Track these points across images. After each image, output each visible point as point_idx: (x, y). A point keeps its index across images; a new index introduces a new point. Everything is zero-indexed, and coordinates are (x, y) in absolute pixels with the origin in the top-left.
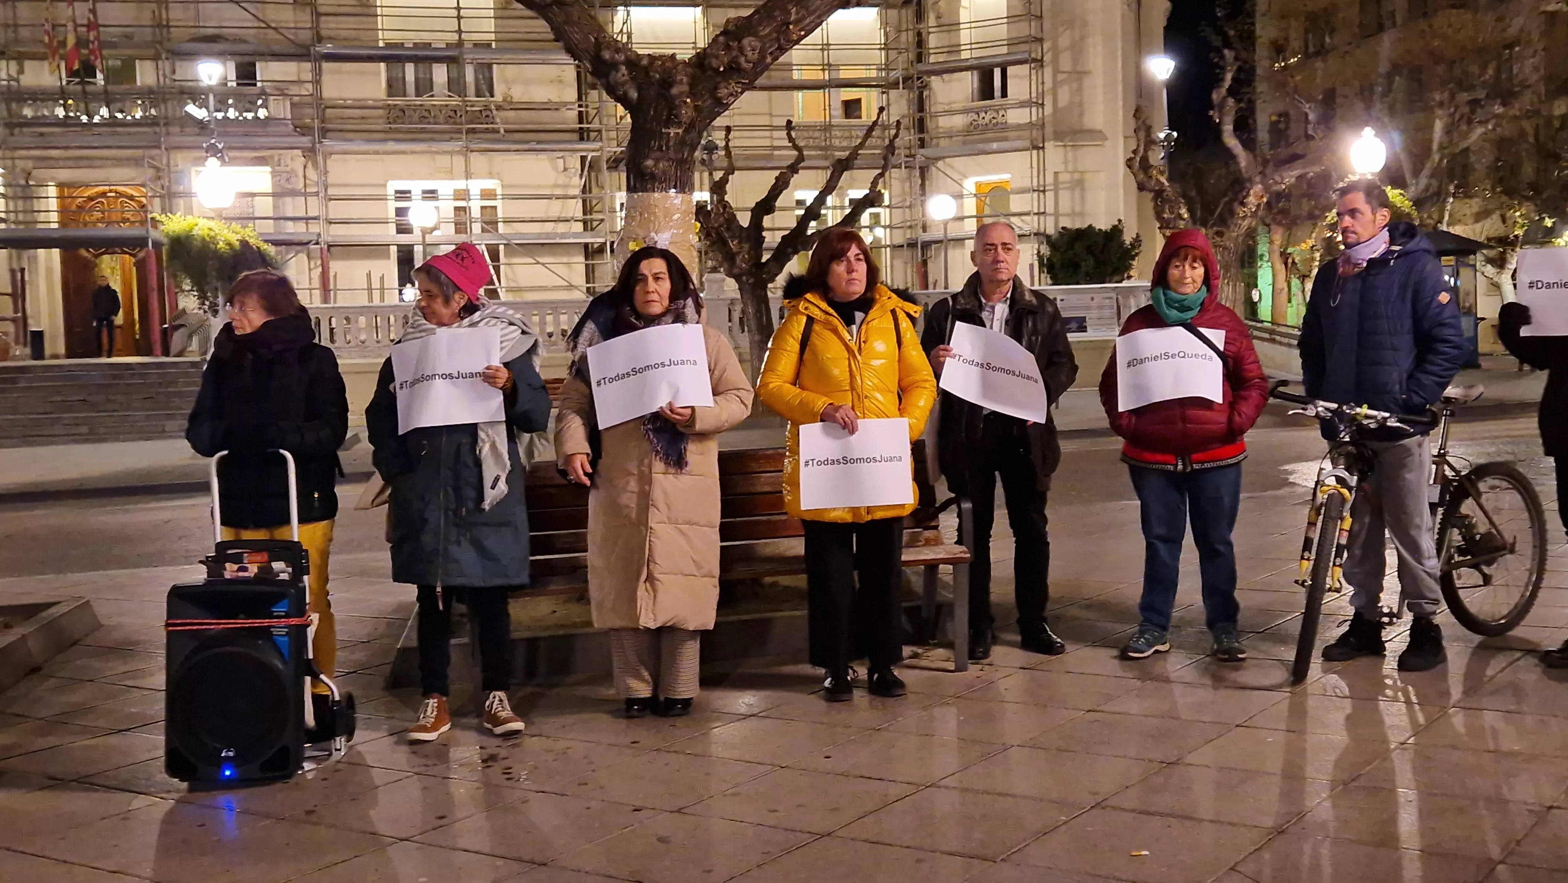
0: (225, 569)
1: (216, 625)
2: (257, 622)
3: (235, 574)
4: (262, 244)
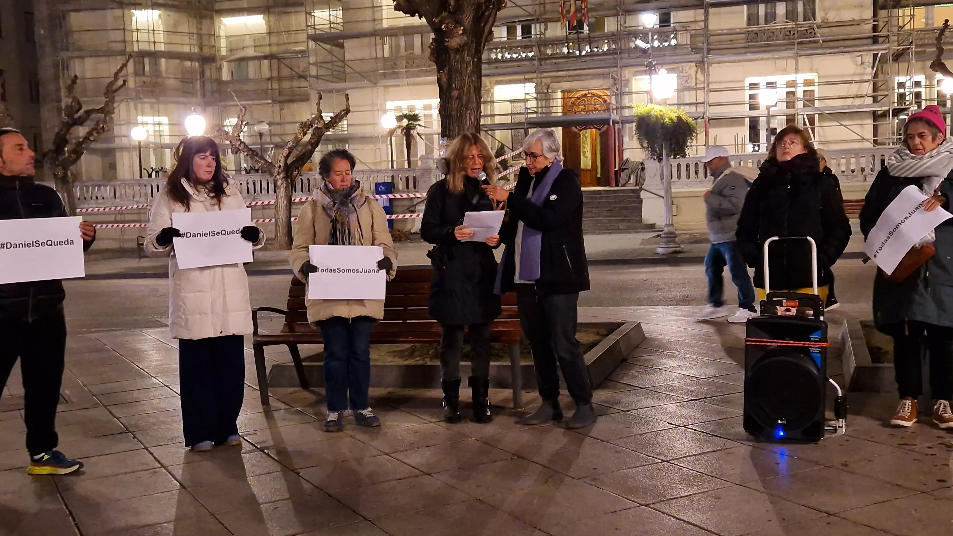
0: (777, 310)
1: (774, 343)
2: (801, 344)
3: (784, 313)
4: (689, 118)
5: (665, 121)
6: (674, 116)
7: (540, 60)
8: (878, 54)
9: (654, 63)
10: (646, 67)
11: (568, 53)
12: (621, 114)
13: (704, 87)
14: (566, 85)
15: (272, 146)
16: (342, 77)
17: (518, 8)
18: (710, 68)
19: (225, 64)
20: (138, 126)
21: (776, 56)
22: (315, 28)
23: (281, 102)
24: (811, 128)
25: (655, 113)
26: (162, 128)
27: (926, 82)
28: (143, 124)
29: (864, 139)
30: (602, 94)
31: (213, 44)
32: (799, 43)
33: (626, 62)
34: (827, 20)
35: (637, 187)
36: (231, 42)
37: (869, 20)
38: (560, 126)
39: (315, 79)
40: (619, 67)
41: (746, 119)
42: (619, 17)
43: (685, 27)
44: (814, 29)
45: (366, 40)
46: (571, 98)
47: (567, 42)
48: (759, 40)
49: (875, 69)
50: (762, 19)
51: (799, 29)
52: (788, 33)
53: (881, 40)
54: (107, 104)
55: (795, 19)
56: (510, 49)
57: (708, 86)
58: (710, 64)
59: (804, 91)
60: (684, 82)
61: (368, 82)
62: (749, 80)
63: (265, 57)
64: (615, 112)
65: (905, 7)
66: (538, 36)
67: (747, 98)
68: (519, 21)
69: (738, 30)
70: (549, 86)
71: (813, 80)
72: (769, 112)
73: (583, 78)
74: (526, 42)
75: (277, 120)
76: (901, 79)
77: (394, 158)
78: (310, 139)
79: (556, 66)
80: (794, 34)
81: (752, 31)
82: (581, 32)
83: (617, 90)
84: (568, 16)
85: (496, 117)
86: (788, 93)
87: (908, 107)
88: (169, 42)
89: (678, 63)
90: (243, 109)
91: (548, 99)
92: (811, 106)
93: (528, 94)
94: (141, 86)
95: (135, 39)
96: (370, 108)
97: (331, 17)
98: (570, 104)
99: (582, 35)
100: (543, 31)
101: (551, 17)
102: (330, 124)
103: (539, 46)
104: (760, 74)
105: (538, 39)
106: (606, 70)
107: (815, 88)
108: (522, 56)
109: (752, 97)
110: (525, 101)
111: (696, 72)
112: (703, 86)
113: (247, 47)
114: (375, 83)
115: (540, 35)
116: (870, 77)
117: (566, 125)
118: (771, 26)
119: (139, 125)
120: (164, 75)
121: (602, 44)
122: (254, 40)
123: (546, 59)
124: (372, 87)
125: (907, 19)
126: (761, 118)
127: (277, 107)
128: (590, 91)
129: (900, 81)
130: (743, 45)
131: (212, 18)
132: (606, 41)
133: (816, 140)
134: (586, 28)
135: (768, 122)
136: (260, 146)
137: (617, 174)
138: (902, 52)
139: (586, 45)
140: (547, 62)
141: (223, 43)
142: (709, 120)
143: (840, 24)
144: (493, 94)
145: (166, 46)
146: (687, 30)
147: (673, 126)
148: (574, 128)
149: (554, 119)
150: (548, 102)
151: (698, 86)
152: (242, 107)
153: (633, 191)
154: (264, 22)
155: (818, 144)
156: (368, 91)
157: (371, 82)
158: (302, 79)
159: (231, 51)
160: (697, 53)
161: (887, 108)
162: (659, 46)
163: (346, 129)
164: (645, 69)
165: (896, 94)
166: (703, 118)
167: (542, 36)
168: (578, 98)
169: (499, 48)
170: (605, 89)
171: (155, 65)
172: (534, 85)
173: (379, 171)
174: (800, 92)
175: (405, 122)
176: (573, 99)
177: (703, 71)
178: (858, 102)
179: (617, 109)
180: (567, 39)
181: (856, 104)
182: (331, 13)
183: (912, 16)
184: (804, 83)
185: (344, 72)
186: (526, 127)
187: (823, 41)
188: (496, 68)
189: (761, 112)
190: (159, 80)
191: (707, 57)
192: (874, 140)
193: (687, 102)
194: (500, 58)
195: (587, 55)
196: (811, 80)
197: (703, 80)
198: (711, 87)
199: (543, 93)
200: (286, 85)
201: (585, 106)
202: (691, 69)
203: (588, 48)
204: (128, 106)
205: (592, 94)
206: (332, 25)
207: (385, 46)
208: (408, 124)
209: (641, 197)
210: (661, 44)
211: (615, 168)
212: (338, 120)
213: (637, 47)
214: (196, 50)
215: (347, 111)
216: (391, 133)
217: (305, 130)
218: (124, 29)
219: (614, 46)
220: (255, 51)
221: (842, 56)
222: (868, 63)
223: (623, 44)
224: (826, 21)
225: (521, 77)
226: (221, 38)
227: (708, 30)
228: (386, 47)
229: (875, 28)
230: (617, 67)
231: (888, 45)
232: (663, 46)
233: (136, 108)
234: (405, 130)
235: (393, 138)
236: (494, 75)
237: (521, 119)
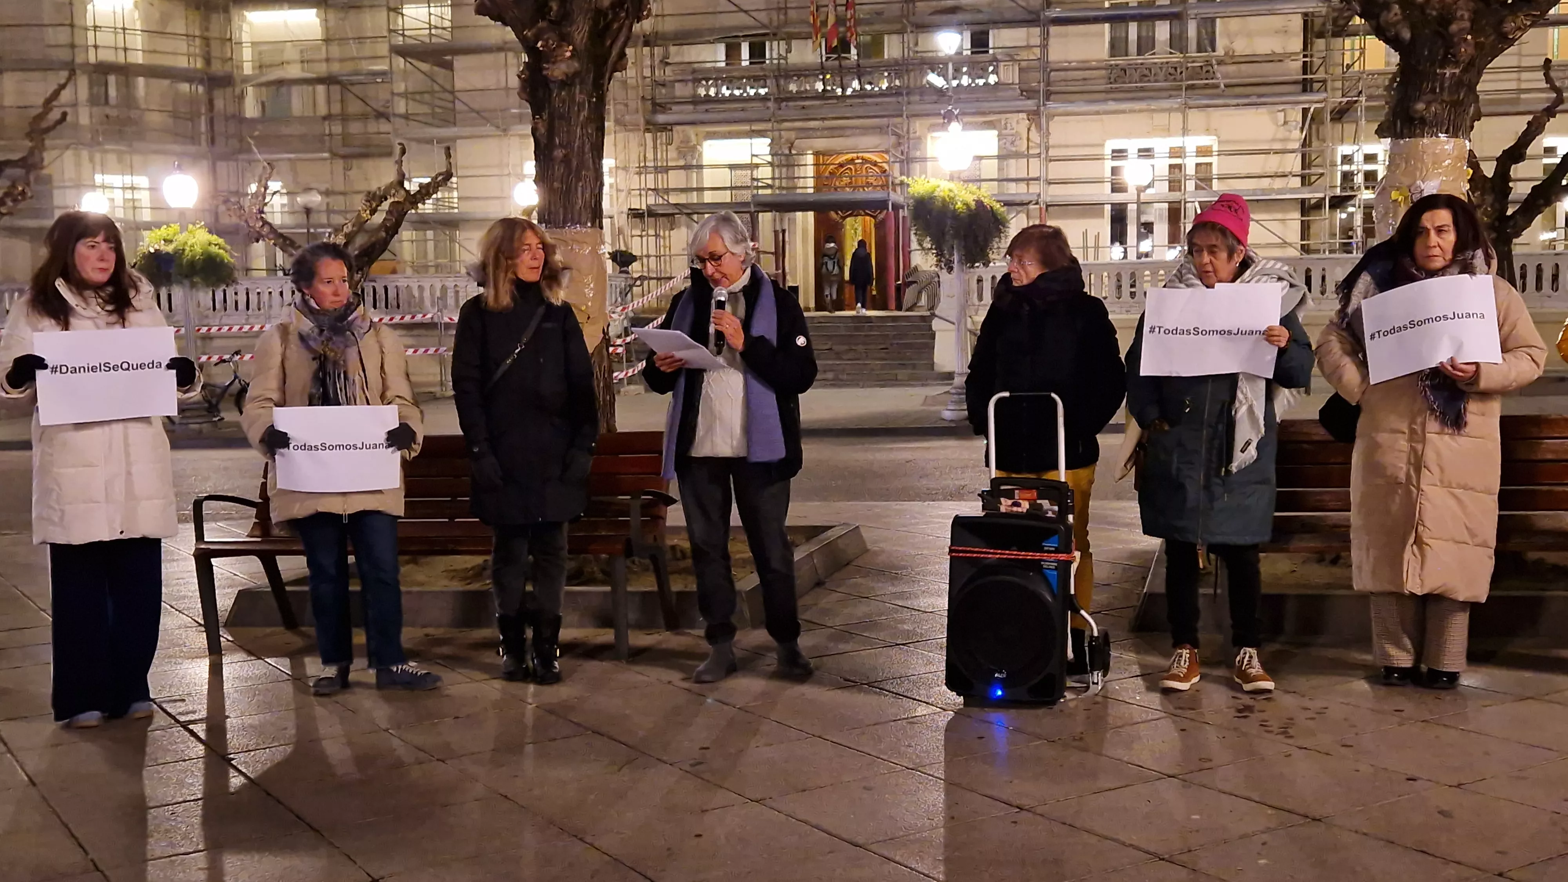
4: (994, 203)
5: (957, 207)
6: (970, 199)
7: (778, 101)
8: (1310, 108)
11: (823, 90)
12: (904, 194)
13: (1041, 153)
14: (822, 144)
15: (329, 230)
16: (449, 118)
17: (743, 14)
18: (1050, 123)
19: (250, 90)
20: (95, 191)
21: (1153, 107)
22: (403, 35)
23: (344, 157)
25: (941, 194)
26: (137, 195)
28: (104, 187)
29: (1286, 243)
30: (879, 160)
31: (229, 55)
32: (1189, 88)
33: (915, 108)
34: (1234, 51)
35: (929, 313)
36: (260, 53)
37: (1297, 54)
38: (811, 210)
39: (403, 121)
40: (905, 116)
41: (1106, 206)
42: (905, 35)
43: (1011, 55)
44: (1212, 66)
45: (488, 58)
46: (829, 164)
47: (822, 73)
48: (1127, 80)
49: (1304, 133)
50: (1133, 47)
51: (1189, 65)
52: (1172, 71)
53: (1315, 86)
54: (31, 151)
55: (1183, 49)
56: (730, 81)
57: (1047, 152)
58: (1050, 117)
59: (1197, 164)
60: (1007, 144)
61: (494, 128)
62: (1112, 144)
63: (320, 81)
64: (896, 189)
65: (1353, 36)
66: (775, 62)
67: (1108, 173)
68: (745, 36)
69: (1095, 63)
70: (792, 144)
71: (1211, 147)
72: (1140, 196)
73: (849, 132)
74: (756, 70)
75: (340, 187)
76: (1347, 149)
78: (385, 219)
79: (804, 111)
80: (1181, 73)
81: (1117, 65)
82: (845, 58)
83: (902, 153)
84: (823, 30)
85: (704, 192)
86: (1171, 167)
88: (151, 49)
89: (999, 113)
90: (268, 167)
91: (790, 166)
92: (1204, 189)
93: (757, 156)
94: (102, 124)
95: (91, 42)
96: (496, 171)
97: (432, 17)
98: (827, 174)
99: (847, 62)
100: (783, 53)
101: (796, 30)
102: (418, 196)
103: (777, 78)
104: (1130, 135)
105: (775, 67)
106: (885, 121)
107: (1214, 160)
108: (748, 94)
109: (1115, 171)
110: (755, 166)
111: (1029, 129)
112: (1038, 151)
113: (288, 63)
114: (505, 130)
115: (779, 59)
116: (1296, 145)
117: (820, 208)
118: (1148, 58)
119: (98, 189)
120: (143, 106)
121: (879, 80)
122: (302, 52)
123: (787, 100)
124: (500, 136)
125: (1356, 54)
126: (1129, 205)
127: (339, 164)
128: (860, 155)
129: (1345, 153)
130: (1102, 88)
131: (226, 10)
132: (886, 74)
134: (853, 51)
135: (1140, 213)
136: (306, 231)
137: (899, 290)
138: (1347, 107)
139: (853, 79)
140: (789, 104)
141: (247, 54)
142: (1047, 206)
143: (1254, 60)
144: (700, 155)
145: (147, 54)
146: (1013, 60)
147: (969, 215)
148: (833, 214)
149: (800, 199)
150: (790, 170)
151: (1031, 152)
152: (266, 164)
154: (318, 21)
156: (493, 143)
157: (498, 127)
158: (382, 120)
159: (261, 67)
160: (1029, 99)
161: (1321, 195)
162: (969, 85)
163: (456, 205)
164: (942, 121)
165: (1338, 174)
166: (1036, 204)
168: (841, 165)
169: (711, 79)
170: (883, 152)
171: (127, 86)
172: (768, 141)
174: (1190, 164)
176: (832, 167)
177: (1039, 128)
178: (1278, 184)
179: (899, 184)
180: (823, 68)
181: (1276, 187)
182: (432, 10)
183: (1363, 51)
184: (1197, 152)
185: (454, 110)
186: (753, 209)
187: (1226, 86)
188: (707, 111)
189: (1128, 196)
190: (134, 114)
191: (1045, 105)
192: (1302, 245)
193: (1014, 176)
194: (713, 95)
195: (856, 95)
196: (1208, 147)
197: (1039, 142)
198: (1052, 153)
199: (783, 154)
200: (355, 128)
201: (851, 178)
202: (1020, 123)
203: (855, 84)
204: (78, 156)
205: (862, 159)
206: (433, 31)
209: (934, 328)
210: (973, 81)
212: (431, 191)
213: (931, 85)
214: (199, 64)
215: (448, 175)
217: (374, 205)
218: (72, 26)
219: (897, 82)
220: (303, 70)
221: (1254, 110)
222: (1294, 123)
223: (910, 79)
224: (1231, 53)
225: (747, 128)
226: (244, 45)
227: (1047, 62)
229: (1306, 68)
230: (902, 116)
231: (1324, 95)
232: (976, 85)
233: (91, 160)
236: (703, 123)
237: (746, 196)
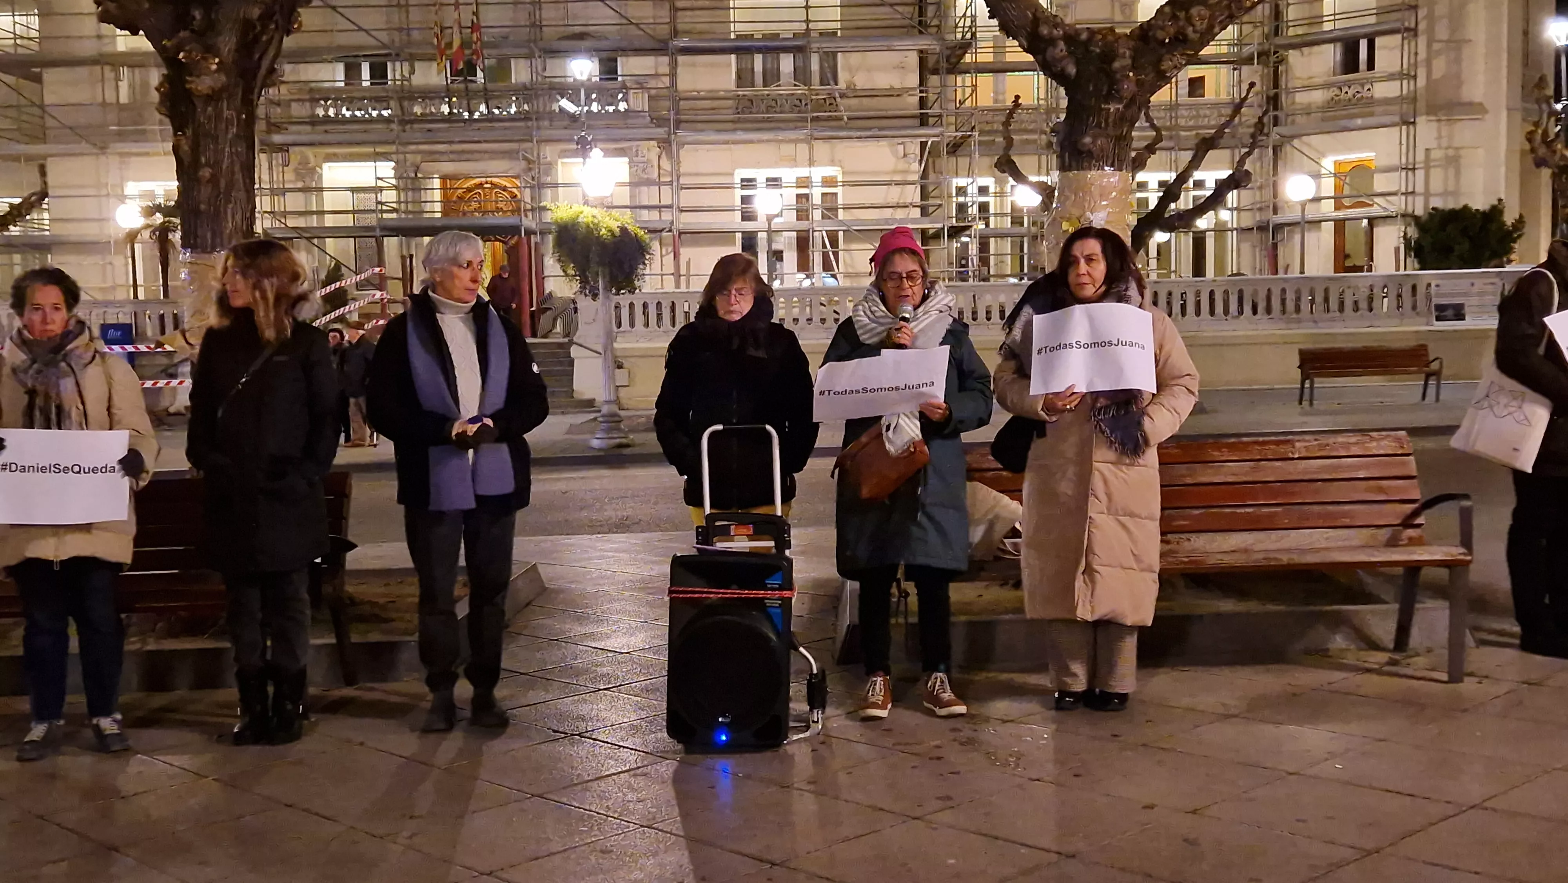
4: (638, 230)
5: (601, 233)
6: (615, 225)
7: (403, 122)
8: (927, 142)
9: (589, 139)
10: (577, 144)
11: (449, 113)
12: (540, 219)
13: (672, 181)
14: (449, 168)
16: (37, 134)
17: (363, 34)
18: (681, 151)
21: (780, 138)
24: (833, 252)
25: (585, 220)
27: (996, 188)
30: (508, 185)
33: (546, 133)
34: (855, 86)
35: (566, 340)
37: (914, 89)
40: (535, 141)
41: (737, 234)
42: (533, 60)
43: (640, 83)
44: (835, 99)
45: (84, 71)
46: (457, 188)
47: (448, 96)
48: (754, 110)
49: (923, 165)
50: (759, 78)
51: (814, 97)
52: (798, 102)
53: (931, 121)
55: (807, 82)
56: (350, 102)
57: (678, 180)
58: (681, 145)
59: (823, 194)
60: (639, 172)
61: (88, 146)
62: (742, 173)
64: (530, 214)
65: (965, 73)
66: (398, 83)
67: (738, 202)
68: (364, 56)
69: (722, 93)
70: (418, 167)
71: (836, 177)
72: (769, 224)
73: (477, 156)
74: (378, 90)
76: (961, 182)
77: (140, 281)
79: (430, 134)
80: (806, 104)
81: (744, 95)
82: (472, 81)
83: (533, 179)
84: (448, 52)
85: (326, 216)
86: (799, 196)
87: (969, 224)
89: (630, 140)
91: (417, 190)
92: (832, 219)
93: (381, 179)
96: (93, 192)
97: (17, 25)
98: (454, 199)
99: (474, 85)
100: (406, 74)
101: (420, 52)
102: (8, 217)
103: (401, 100)
104: (758, 165)
105: (398, 89)
106: (514, 145)
107: (839, 190)
108: (370, 115)
109: (745, 200)
110: (379, 189)
111: (659, 157)
112: (669, 179)
114: (107, 148)
115: (402, 80)
116: (915, 177)
118: (774, 90)
121: (507, 104)
123: (411, 122)
124: (97, 154)
125: (968, 91)
126: (759, 234)
128: (488, 179)
129: (959, 185)
130: (731, 117)
132: (514, 98)
133: (841, 271)
134: (480, 74)
135: (770, 241)
138: (962, 141)
139: (480, 103)
140: (416, 126)
142: (680, 234)
143: (872, 94)
144: (320, 177)
146: (642, 88)
147: (614, 242)
149: (427, 223)
150: (417, 194)
151: (662, 180)
153: (560, 345)
155: (845, 276)
156: (88, 161)
157: (94, 145)
160: (659, 126)
161: (940, 226)
162: (600, 111)
163: (50, 228)
164: (575, 147)
165: (954, 205)
166: (670, 231)
167: (405, 83)
168: (469, 190)
169: (330, 99)
170: (512, 177)
172: (393, 164)
173: (107, 304)
174: (816, 194)
175: (159, 218)
176: (460, 191)
177: (670, 156)
178: (900, 214)
179: (533, 210)
180: (448, 90)
181: (898, 217)
182: (17, 19)
183: (974, 87)
184: (823, 182)
185: (44, 125)
186: (377, 233)
187: (849, 119)
188: (326, 131)
189: (758, 225)
191: (675, 133)
193: (646, 203)
194: (333, 116)
195: (483, 119)
196: (833, 177)
197: (670, 169)
198: (683, 181)
199: (408, 178)
201: (480, 203)
202: (651, 151)
203: (483, 108)
205: (491, 183)
206: (18, 41)
207: (120, 83)
208: (164, 222)
209: (572, 355)
210: (603, 108)
211: (532, 306)
212: (23, 212)
213: (562, 110)
215: (43, 195)
216: (132, 237)
219: (526, 107)
221: (875, 143)
222: (913, 156)
223: (540, 104)
224: (852, 87)
225: (369, 150)
227: (676, 91)
228: (124, 86)
229: (923, 103)
230: (532, 141)
231: (940, 129)
232: (607, 112)
234: (157, 233)
235: (136, 246)
236: (322, 144)
237: (370, 220)
